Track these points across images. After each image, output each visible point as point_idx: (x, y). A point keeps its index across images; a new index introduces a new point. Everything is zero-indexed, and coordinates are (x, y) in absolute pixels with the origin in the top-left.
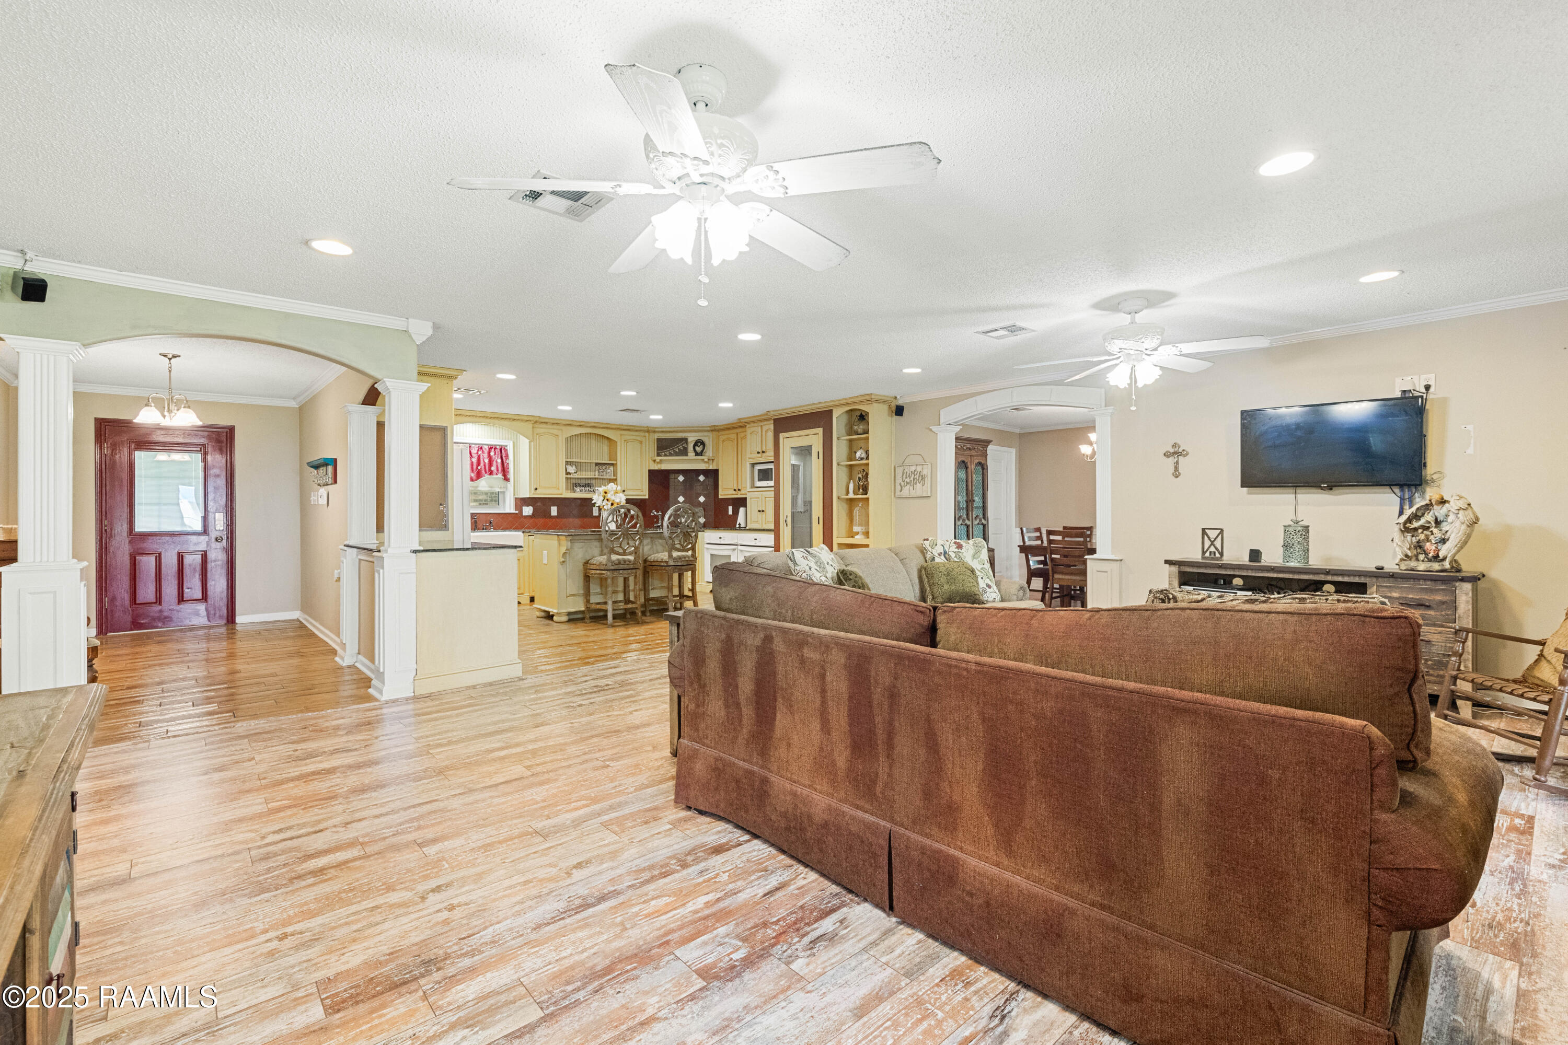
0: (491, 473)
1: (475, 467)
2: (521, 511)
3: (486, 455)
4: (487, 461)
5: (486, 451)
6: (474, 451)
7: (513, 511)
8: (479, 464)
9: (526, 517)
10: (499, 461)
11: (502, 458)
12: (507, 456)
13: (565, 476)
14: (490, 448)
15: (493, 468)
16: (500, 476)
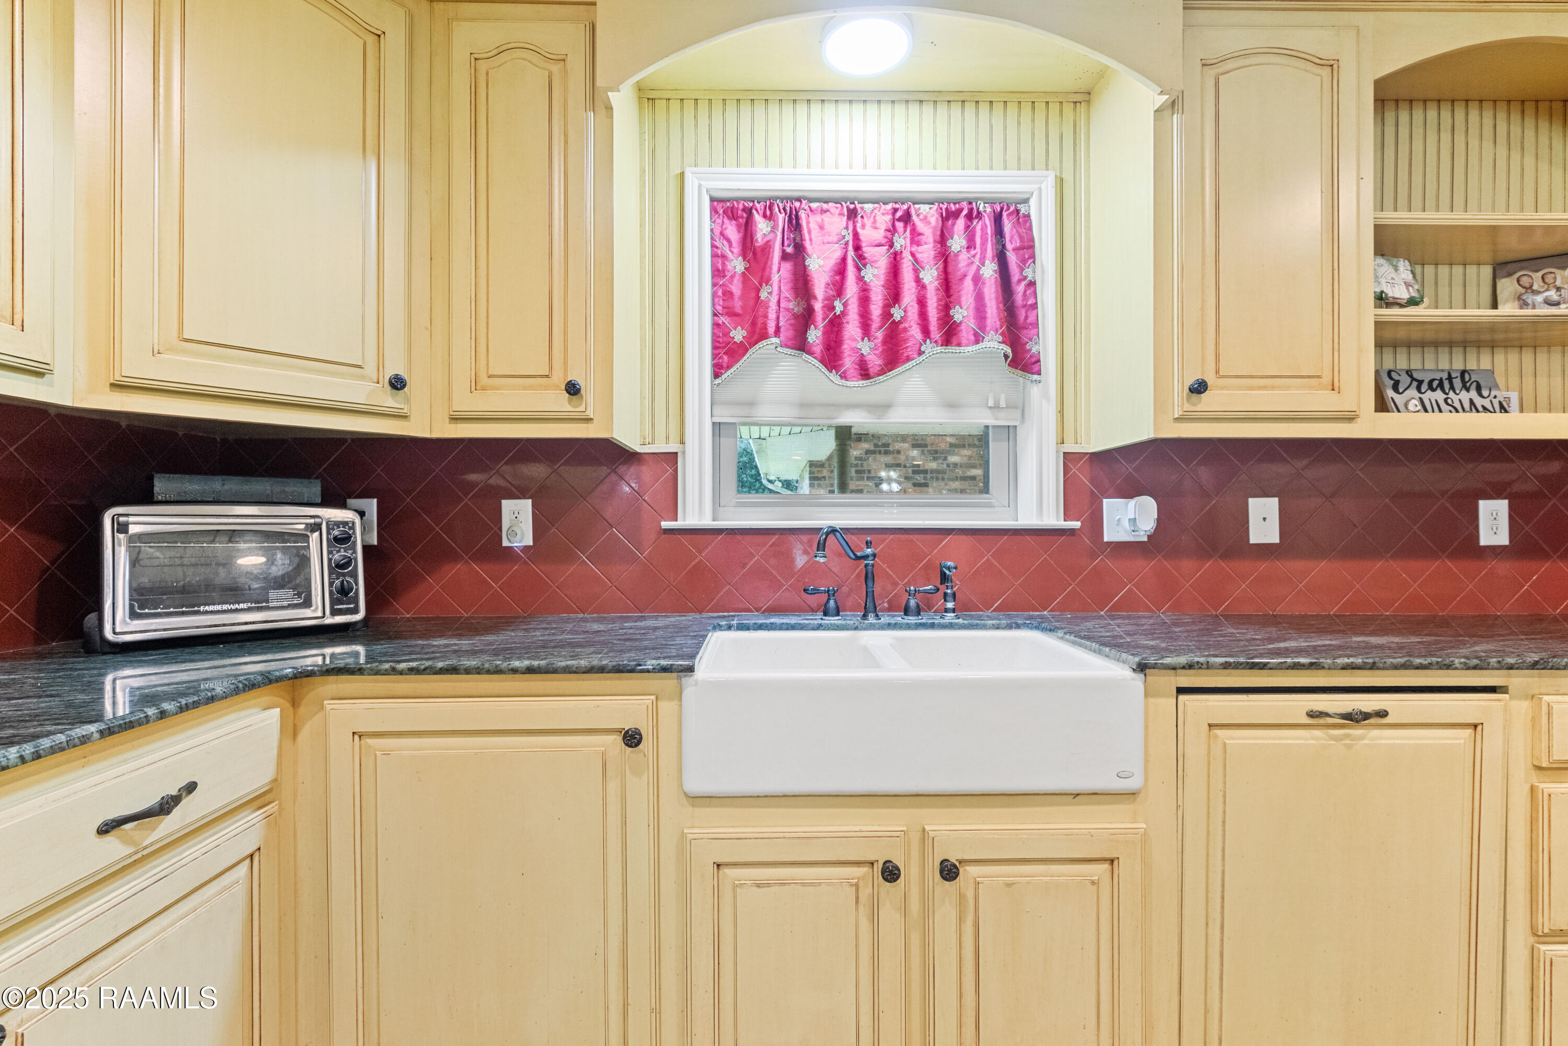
0: (950, 334)
1: (876, 310)
2: (1095, 521)
3: (927, 251)
4: (930, 276)
5: (928, 231)
6: (871, 234)
7: (1053, 518)
8: (894, 294)
9: (1121, 548)
10: (989, 270)
11: (1001, 259)
12: (1028, 248)
13: (1371, 313)
14: (949, 216)
15: (958, 314)
16: (994, 344)
